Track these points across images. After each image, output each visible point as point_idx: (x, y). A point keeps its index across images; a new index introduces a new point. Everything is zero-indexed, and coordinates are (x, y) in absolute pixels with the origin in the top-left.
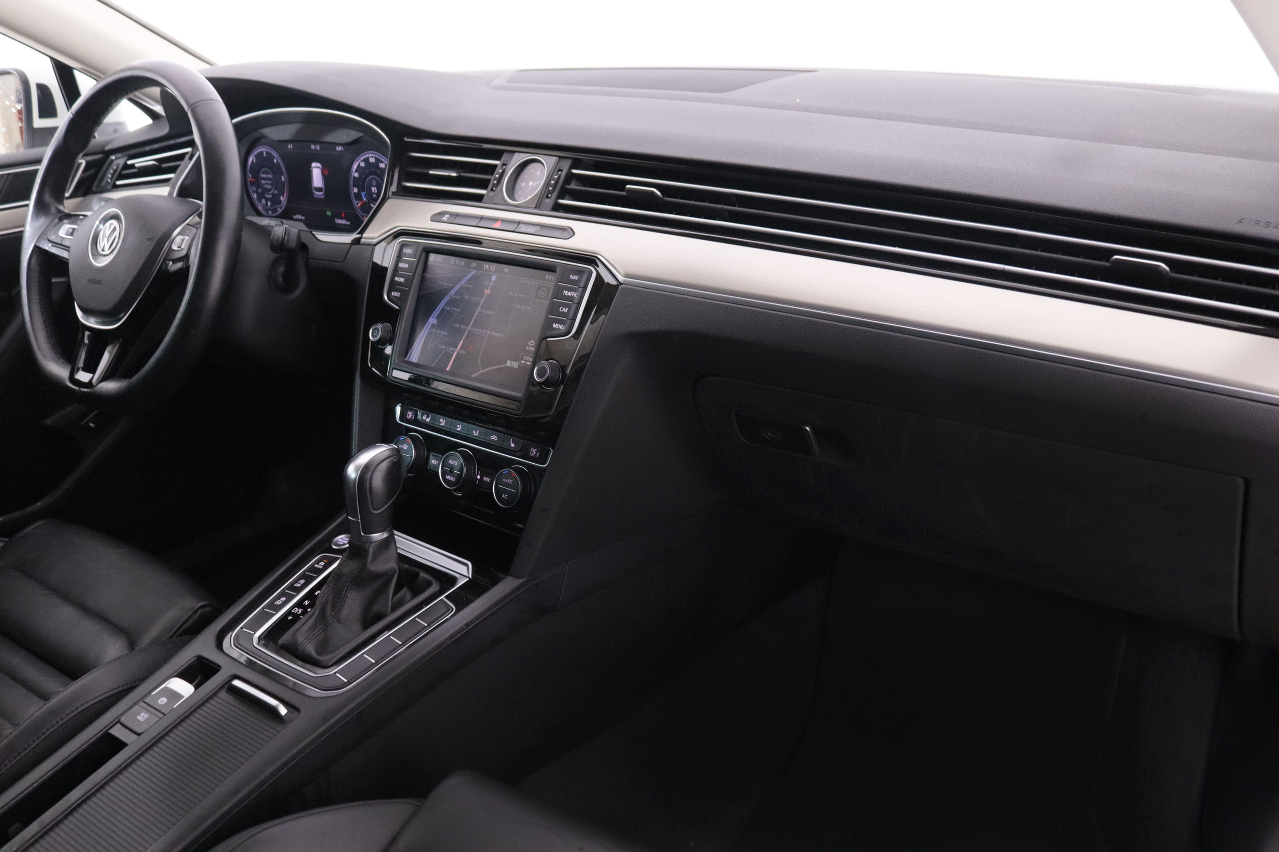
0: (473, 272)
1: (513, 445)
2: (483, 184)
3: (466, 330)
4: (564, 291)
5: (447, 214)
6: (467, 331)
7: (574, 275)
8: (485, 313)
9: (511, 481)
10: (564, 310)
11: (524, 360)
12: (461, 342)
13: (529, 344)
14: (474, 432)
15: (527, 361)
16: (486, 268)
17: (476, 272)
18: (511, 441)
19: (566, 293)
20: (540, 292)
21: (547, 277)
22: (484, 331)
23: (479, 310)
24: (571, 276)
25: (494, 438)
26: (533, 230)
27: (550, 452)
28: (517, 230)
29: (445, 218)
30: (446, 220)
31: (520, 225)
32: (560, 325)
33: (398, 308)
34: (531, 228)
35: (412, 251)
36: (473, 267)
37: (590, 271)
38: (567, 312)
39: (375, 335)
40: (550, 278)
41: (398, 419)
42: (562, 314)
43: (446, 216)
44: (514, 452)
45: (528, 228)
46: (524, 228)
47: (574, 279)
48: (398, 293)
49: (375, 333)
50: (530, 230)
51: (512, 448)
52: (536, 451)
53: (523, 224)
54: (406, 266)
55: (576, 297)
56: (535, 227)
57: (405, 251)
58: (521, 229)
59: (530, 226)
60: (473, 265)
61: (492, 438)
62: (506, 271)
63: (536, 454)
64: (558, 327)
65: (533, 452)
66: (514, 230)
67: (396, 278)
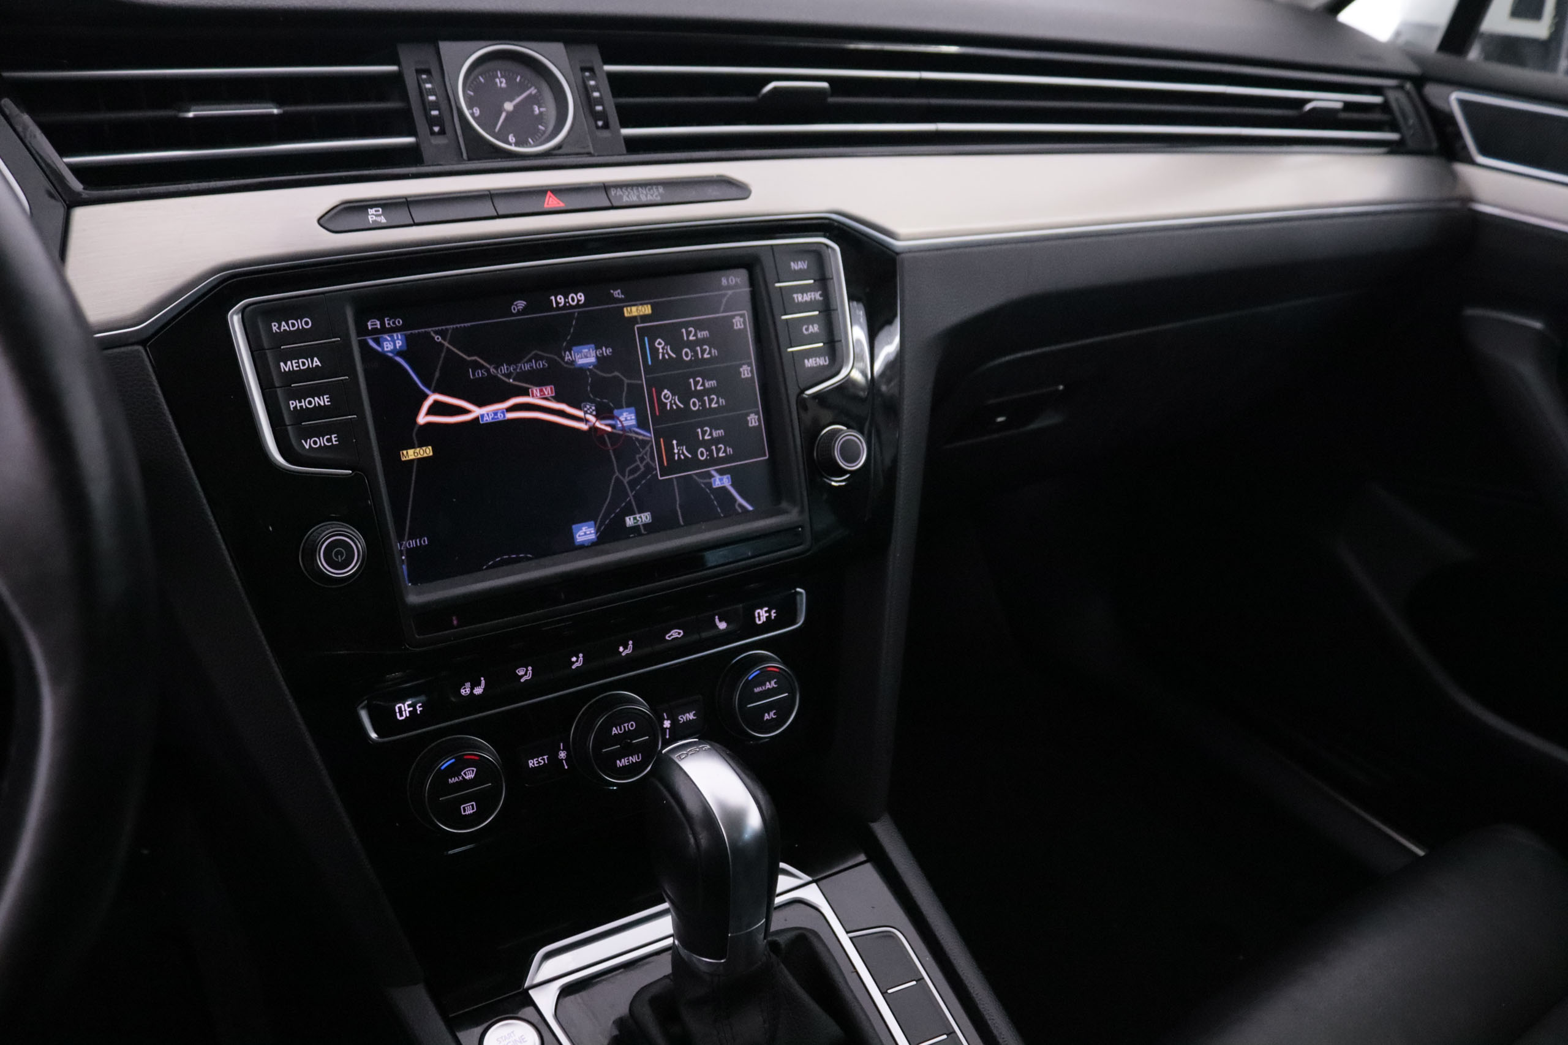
1: (722, 626)
2: (402, 123)
4: (795, 296)
5: (372, 207)
7: (795, 260)
9: (773, 683)
10: (811, 329)
14: (621, 649)
16: (557, 303)
18: (716, 620)
19: (800, 299)
21: (724, 281)
24: (792, 264)
25: (675, 634)
26: (654, 196)
27: (798, 597)
28: (615, 204)
29: (374, 218)
30: (383, 220)
31: (613, 192)
32: (818, 359)
33: (351, 472)
34: (644, 192)
35: (307, 323)
36: (518, 310)
37: (825, 248)
38: (818, 331)
39: (340, 561)
40: (732, 281)
41: (374, 735)
42: (812, 339)
43: (372, 213)
44: (726, 637)
45: (638, 194)
46: (628, 196)
47: (801, 269)
48: (329, 437)
49: (339, 556)
50: (644, 196)
51: (723, 630)
52: (766, 612)
53: (619, 189)
54: (315, 364)
55: (821, 299)
56: (652, 188)
57: (279, 328)
58: (624, 200)
59: (638, 189)
60: (517, 307)
61: (669, 637)
62: (617, 296)
63: (770, 615)
64: (816, 363)
65: (762, 615)
66: (607, 204)
67: (291, 402)
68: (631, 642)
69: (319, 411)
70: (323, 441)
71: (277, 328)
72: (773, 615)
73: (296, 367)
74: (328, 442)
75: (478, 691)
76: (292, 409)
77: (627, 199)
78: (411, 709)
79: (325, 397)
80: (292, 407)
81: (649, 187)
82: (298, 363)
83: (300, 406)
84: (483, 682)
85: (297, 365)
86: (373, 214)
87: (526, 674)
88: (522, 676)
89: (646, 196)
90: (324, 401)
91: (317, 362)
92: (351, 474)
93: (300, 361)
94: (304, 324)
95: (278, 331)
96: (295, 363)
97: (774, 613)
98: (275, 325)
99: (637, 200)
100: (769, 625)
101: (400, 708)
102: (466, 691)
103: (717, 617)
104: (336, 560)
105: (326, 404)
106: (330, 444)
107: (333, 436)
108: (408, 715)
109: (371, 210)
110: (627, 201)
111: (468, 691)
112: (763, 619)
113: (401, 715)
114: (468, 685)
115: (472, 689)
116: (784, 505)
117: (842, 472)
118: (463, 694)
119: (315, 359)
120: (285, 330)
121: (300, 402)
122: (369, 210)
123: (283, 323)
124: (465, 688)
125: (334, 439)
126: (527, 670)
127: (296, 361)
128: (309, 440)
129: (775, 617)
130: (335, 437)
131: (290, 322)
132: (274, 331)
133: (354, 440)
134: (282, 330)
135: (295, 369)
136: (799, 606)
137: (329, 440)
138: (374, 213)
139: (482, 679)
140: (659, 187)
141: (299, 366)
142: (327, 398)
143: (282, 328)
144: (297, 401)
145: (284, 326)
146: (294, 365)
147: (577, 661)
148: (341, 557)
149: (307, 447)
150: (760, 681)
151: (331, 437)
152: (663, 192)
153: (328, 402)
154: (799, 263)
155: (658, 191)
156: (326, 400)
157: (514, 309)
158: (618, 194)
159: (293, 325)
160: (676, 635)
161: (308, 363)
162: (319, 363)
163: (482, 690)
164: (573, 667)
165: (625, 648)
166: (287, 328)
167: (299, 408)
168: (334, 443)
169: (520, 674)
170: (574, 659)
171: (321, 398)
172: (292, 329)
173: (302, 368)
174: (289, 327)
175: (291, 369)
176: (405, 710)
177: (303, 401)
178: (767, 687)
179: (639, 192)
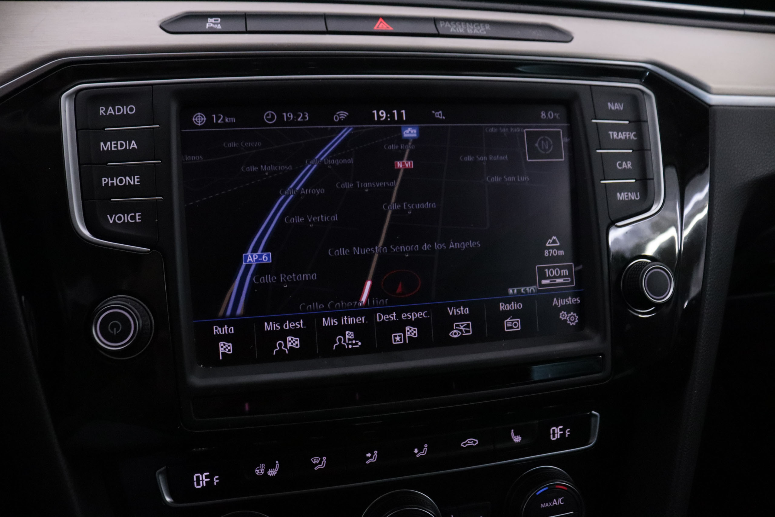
0: (346, 131)
1: (517, 439)
3: (370, 256)
4: (611, 133)
5: (211, 17)
6: (376, 257)
7: (613, 102)
8: (413, 210)
9: (560, 500)
10: (624, 165)
11: (546, 278)
12: (369, 284)
13: (547, 245)
14: (416, 451)
15: (555, 277)
16: (379, 117)
17: (355, 129)
18: (512, 434)
19: (615, 136)
20: (537, 145)
21: (543, 114)
22: (426, 247)
23: (393, 206)
24: (609, 104)
25: (471, 442)
26: (480, 31)
27: (593, 420)
28: (441, 32)
29: (212, 25)
30: (219, 27)
31: (441, 25)
32: (629, 194)
33: (149, 250)
34: (472, 27)
35: (131, 109)
36: (340, 119)
37: (641, 94)
38: (631, 168)
39: (115, 333)
40: (551, 115)
41: (168, 499)
42: (625, 174)
43: (211, 21)
44: (519, 450)
45: (465, 28)
46: (455, 29)
47: (617, 109)
48: (133, 214)
49: (115, 329)
50: (471, 30)
51: (518, 443)
52: (561, 430)
53: (447, 23)
54: (132, 146)
55: (635, 139)
56: (479, 25)
57: (106, 112)
58: (451, 30)
59: (466, 24)
60: (339, 116)
61: (464, 444)
62: (438, 116)
63: (564, 433)
64: (628, 197)
65: (557, 432)
66: (435, 32)
67: (103, 179)
68: (426, 446)
69: (128, 190)
70: (127, 218)
71: (104, 112)
72: (567, 434)
73: (115, 147)
74: (131, 219)
75: (272, 473)
76: (103, 185)
77: (454, 30)
78: (208, 480)
79: (136, 177)
80: (103, 183)
81: (477, 24)
82: (117, 144)
83: (111, 183)
84: (278, 465)
85: (116, 145)
86: (212, 23)
87: (320, 463)
88: (317, 465)
89: (473, 30)
90: (134, 181)
91: (134, 144)
92: (148, 252)
93: (119, 142)
94: (130, 110)
95: (104, 114)
96: (114, 144)
97: (568, 432)
98: (102, 109)
99: (464, 32)
100: (562, 443)
101: (198, 478)
102: (260, 471)
103: (512, 431)
104: (112, 332)
105: (136, 183)
106: (134, 221)
107: (137, 214)
108: (205, 485)
109: (211, 20)
110: (453, 32)
111: (262, 471)
112: (557, 436)
113: (198, 484)
114: (263, 466)
115: (266, 470)
116: (587, 331)
117: (647, 304)
118: (257, 474)
119: (133, 142)
120: (111, 114)
121: (112, 180)
122: (209, 19)
123: (110, 108)
124: (259, 469)
125: (137, 217)
126: (322, 460)
127: (116, 142)
128: (114, 216)
129: (568, 435)
130: (139, 216)
131: (116, 107)
132: (101, 114)
133: (157, 220)
134: (108, 114)
135: (113, 149)
136: (592, 427)
137: (133, 218)
138: (213, 21)
139: (277, 462)
140: (486, 25)
141: (117, 147)
142: (137, 178)
143: (109, 112)
144: (109, 179)
145: (111, 111)
146: (113, 146)
147: (371, 457)
148: (117, 330)
149: (111, 222)
150: (547, 497)
151: (135, 216)
152: (490, 29)
153: (138, 182)
154: (616, 104)
155: (485, 27)
156: (136, 180)
157: (336, 118)
158: (446, 26)
159: (119, 110)
160: (471, 444)
161: (126, 145)
162: (135, 146)
163: (276, 472)
164: (367, 462)
165: (420, 450)
166: (112, 112)
167: (110, 185)
168: (137, 221)
169: (314, 462)
170: (369, 455)
171: (132, 177)
172: (117, 113)
173: (119, 149)
174: (114, 111)
175: (109, 149)
176: (203, 480)
177: (115, 178)
178: (554, 504)
179: (466, 26)
